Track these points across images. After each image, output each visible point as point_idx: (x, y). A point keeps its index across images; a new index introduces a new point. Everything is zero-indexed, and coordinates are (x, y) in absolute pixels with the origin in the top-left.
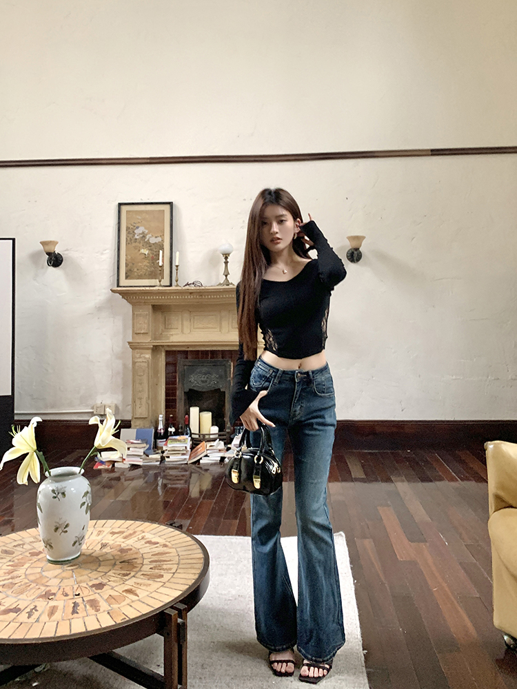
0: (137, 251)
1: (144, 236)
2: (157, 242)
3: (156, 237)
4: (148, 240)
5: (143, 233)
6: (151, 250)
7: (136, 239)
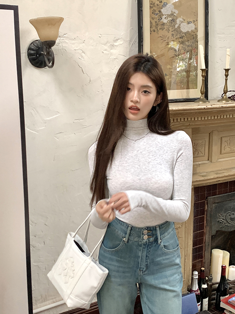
0: (165, 43)
1: (173, 20)
2: (190, 31)
3: (189, 23)
4: (179, 27)
5: (172, 14)
6: (182, 43)
7: (163, 24)
